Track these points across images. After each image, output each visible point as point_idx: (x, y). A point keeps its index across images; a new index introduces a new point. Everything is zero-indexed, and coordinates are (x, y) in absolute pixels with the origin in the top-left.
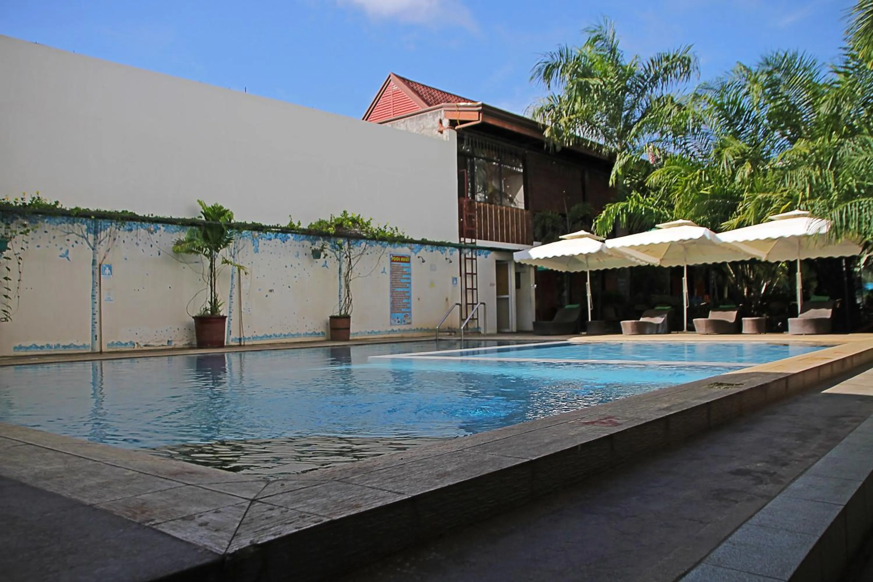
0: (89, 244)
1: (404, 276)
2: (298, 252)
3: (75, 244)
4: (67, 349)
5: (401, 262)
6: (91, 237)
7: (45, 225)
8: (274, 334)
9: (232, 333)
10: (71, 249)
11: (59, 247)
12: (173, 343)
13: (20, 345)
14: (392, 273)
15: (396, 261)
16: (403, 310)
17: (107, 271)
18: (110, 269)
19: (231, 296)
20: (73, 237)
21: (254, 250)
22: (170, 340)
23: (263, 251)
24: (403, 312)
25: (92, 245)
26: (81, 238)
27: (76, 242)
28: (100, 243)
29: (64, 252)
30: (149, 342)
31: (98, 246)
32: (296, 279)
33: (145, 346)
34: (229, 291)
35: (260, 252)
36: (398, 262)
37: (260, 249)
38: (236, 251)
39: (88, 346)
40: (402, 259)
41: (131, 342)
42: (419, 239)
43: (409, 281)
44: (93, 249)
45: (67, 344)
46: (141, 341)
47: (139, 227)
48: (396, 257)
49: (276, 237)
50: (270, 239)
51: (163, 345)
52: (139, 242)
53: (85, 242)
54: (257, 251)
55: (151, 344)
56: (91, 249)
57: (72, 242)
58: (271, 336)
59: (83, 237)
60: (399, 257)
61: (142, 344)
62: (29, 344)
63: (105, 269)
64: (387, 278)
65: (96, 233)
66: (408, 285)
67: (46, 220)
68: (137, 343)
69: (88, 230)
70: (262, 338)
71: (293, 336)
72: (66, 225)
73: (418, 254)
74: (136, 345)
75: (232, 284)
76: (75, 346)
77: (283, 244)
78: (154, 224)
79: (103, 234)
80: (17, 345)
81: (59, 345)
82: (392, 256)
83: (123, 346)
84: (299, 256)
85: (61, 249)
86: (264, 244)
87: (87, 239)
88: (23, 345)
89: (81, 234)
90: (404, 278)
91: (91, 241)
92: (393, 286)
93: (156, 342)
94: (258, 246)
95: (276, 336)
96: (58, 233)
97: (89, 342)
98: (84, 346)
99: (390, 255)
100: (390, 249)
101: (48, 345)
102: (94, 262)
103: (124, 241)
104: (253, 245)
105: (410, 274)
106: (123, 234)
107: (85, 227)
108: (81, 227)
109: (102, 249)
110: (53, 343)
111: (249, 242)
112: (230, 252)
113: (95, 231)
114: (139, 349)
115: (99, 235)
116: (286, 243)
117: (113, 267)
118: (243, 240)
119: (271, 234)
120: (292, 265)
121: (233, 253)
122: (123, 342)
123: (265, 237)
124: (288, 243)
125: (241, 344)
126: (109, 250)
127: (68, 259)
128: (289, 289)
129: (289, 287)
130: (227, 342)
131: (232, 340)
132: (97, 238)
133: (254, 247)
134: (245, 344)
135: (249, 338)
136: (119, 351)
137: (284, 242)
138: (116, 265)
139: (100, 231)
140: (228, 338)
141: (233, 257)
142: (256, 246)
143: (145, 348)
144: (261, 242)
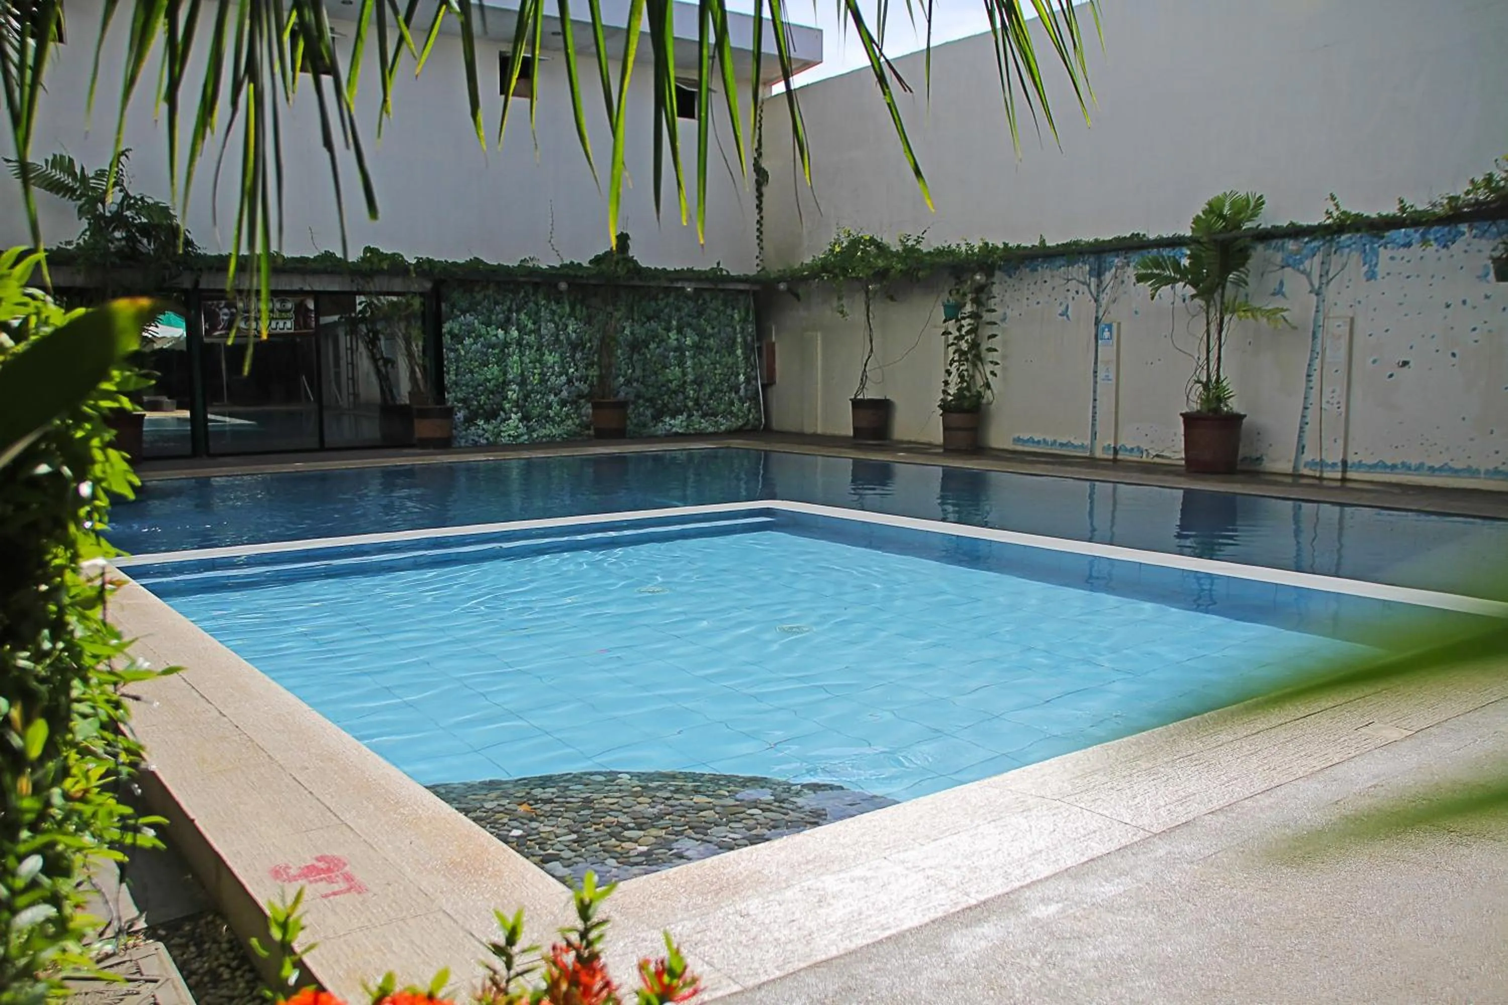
0: (1091, 293)
2: (1486, 267)
3: (1076, 296)
4: (1064, 448)
6: (1093, 281)
7: (1044, 272)
8: (1403, 464)
9: (1306, 450)
10: (1071, 303)
11: (1058, 302)
13: (1019, 438)
17: (1106, 334)
18: (1110, 331)
19: (1309, 376)
20: (1072, 285)
21: (1367, 273)
23: (1388, 274)
25: (1095, 294)
26: (1082, 286)
27: (1077, 292)
28: (1103, 291)
29: (1063, 308)
30: (1163, 451)
31: (1101, 296)
32: (1474, 334)
33: (1157, 456)
34: (1306, 366)
35: (1379, 277)
37: (1380, 270)
38: (1324, 280)
39: (1087, 447)
41: (1138, 448)
44: (1096, 301)
46: (1152, 448)
49: (1424, 237)
50: (1408, 245)
53: (1085, 287)
54: (1371, 276)
55: (1166, 453)
56: (1093, 301)
57: (1072, 293)
58: (1394, 467)
59: (1084, 283)
61: (1152, 453)
63: (1103, 331)
65: (1099, 275)
67: (1045, 266)
68: (1147, 451)
69: (1090, 273)
70: (1372, 467)
71: (1456, 472)
72: (1064, 269)
74: (1145, 454)
75: (1312, 351)
76: (1072, 445)
79: (1108, 276)
80: (1016, 435)
83: (1128, 453)
85: (1061, 304)
86: (1392, 258)
87: (1089, 286)
89: (1082, 279)
91: (1093, 288)
94: (1376, 265)
95: (1409, 468)
96: (1059, 281)
97: (1088, 441)
98: (1083, 446)
102: (1095, 320)
104: (1365, 263)
107: (1086, 268)
108: (1080, 270)
109: (1105, 299)
110: (1050, 439)
111: (1355, 256)
112: (1312, 284)
113: (1099, 273)
114: (1149, 460)
115: (1102, 278)
116: (1453, 247)
117: (1115, 326)
118: (1342, 255)
119: (1411, 231)
120: (1464, 302)
121: (1317, 286)
122: (1129, 447)
123: (1393, 241)
124: (1457, 247)
125: (1318, 474)
126: (1114, 301)
127: (1068, 316)
128: (1454, 360)
129: (1454, 355)
130: (1295, 468)
131: (1306, 465)
132: (1101, 282)
133: (1366, 268)
134: (1325, 475)
135: (1334, 465)
136: (1120, 460)
137: (1445, 246)
138: (1119, 324)
139: (1105, 271)
140: (1297, 459)
141: (1317, 294)
142: (1370, 266)
143: (1157, 460)
144: (1384, 254)
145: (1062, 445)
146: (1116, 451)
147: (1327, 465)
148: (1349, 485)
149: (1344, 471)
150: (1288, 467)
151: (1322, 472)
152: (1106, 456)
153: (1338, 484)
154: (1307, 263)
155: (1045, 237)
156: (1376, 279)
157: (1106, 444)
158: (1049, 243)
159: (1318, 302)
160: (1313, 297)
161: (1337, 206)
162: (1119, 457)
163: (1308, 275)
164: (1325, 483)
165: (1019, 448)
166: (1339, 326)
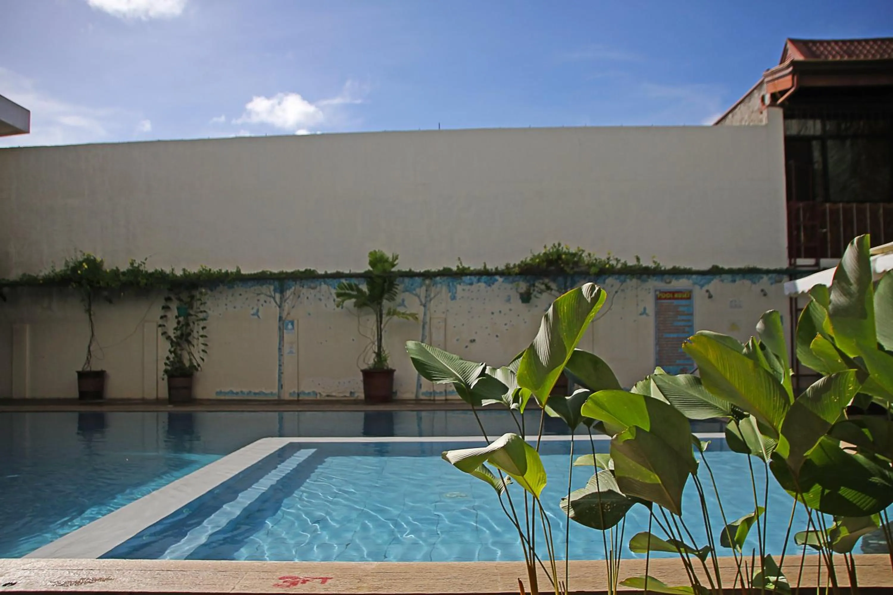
0: (276, 302)
1: (680, 318)
2: (509, 296)
3: (264, 304)
5: (674, 298)
6: (278, 296)
7: (240, 288)
9: (422, 387)
10: (261, 308)
11: (251, 307)
12: (356, 395)
13: (221, 391)
14: (658, 314)
15: (665, 299)
16: (678, 362)
17: (290, 326)
18: (293, 324)
20: (262, 298)
21: (451, 297)
22: (353, 391)
23: (462, 298)
24: (678, 365)
25: (278, 303)
26: (269, 298)
27: (265, 302)
28: (285, 301)
29: (255, 311)
30: (331, 393)
31: (283, 304)
32: (506, 327)
33: (328, 396)
36: (670, 299)
37: (458, 296)
38: (428, 299)
39: (275, 394)
40: (676, 296)
41: (314, 392)
42: (706, 266)
43: (690, 324)
44: (280, 307)
45: (257, 391)
46: (324, 392)
47: (323, 283)
48: (666, 293)
49: (479, 281)
50: (471, 284)
51: (345, 396)
52: (322, 298)
53: (272, 300)
54: (453, 298)
55: (334, 394)
56: (278, 308)
57: (262, 302)
59: (270, 296)
60: (670, 292)
61: (324, 394)
62: (227, 390)
63: (287, 325)
64: (650, 321)
66: (687, 329)
67: (241, 285)
68: (320, 393)
69: (275, 291)
72: (256, 288)
73: (706, 288)
74: (318, 395)
75: (423, 335)
76: (264, 393)
77: (489, 288)
78: (337, 280)
79: (288, 293)
80: (218, 390)
81: (250, 392)
82: (658, 293)
83: (306, 395)
84: (512, 301)
85: (253, 308)
86: (464, 290)
87: (274, 298)
88: (223, 391)
89: (268, 293)
90: (679, 321)
91: (278, 300)
92: (659, 331)
93: (339, 393)
94: (456, 293)
96: (249, 295)
97: (276, 391)
98: (272, 393)
99: (656, 291)
100: (654, 284)
101: (242, 392)
102: (280, 318)
103: (308, 298)
104: (450, 292)
105: (692, 314)
106: (305, 292)
107: (272, 288)
108: (268, 289)
109: (286, 306)
110: (246, 390)
111: (444, 289)
112: (421, 301)
113: (282, 291)
114: (322, 399)
115: (284, 294)
116: (493, 286)
117: (296, 322)
118: (436, 287)
119: (473, 277)
120: (500, 312)
121: (424, 302)
122: (307, 392)
123: (464, 282)
124: (495, 286)
125: (432, 398)
126: (293, 307)
127: (259, 317)
128: (497, 339)
129: (497, 336)
130: (417, 396)
131: (423, 394)
132: (283, 296)
133: (450, 294)
134: (437, 398)
135: (441, 393)
136: (301, 400)
137: (490, 286)
138: (298, 321)
139: (287, 289)
140: (417, 392)
141: (425, 306)
142: (452, 293)
143: (327, 398)
144: (459, 288)
145: (255, 394)
146: (298, 395)
147: (437, 393)
148: (449, 402)
149: (446, 395)
150: (413, 396)
151: (434, 396)
152: (291, 398)
153: (444, 402)
154: (418, 290)
155: (240, 267)
156: (456, 299)
157: (292, 391)
158: (243, 272)
159: (425, 310)
160: (422, 308)
161: (461, 263)
162: (300, 398)
163: (419, 297)
164: (437, 402)
165: (223, 397)
166: (439, 322)
